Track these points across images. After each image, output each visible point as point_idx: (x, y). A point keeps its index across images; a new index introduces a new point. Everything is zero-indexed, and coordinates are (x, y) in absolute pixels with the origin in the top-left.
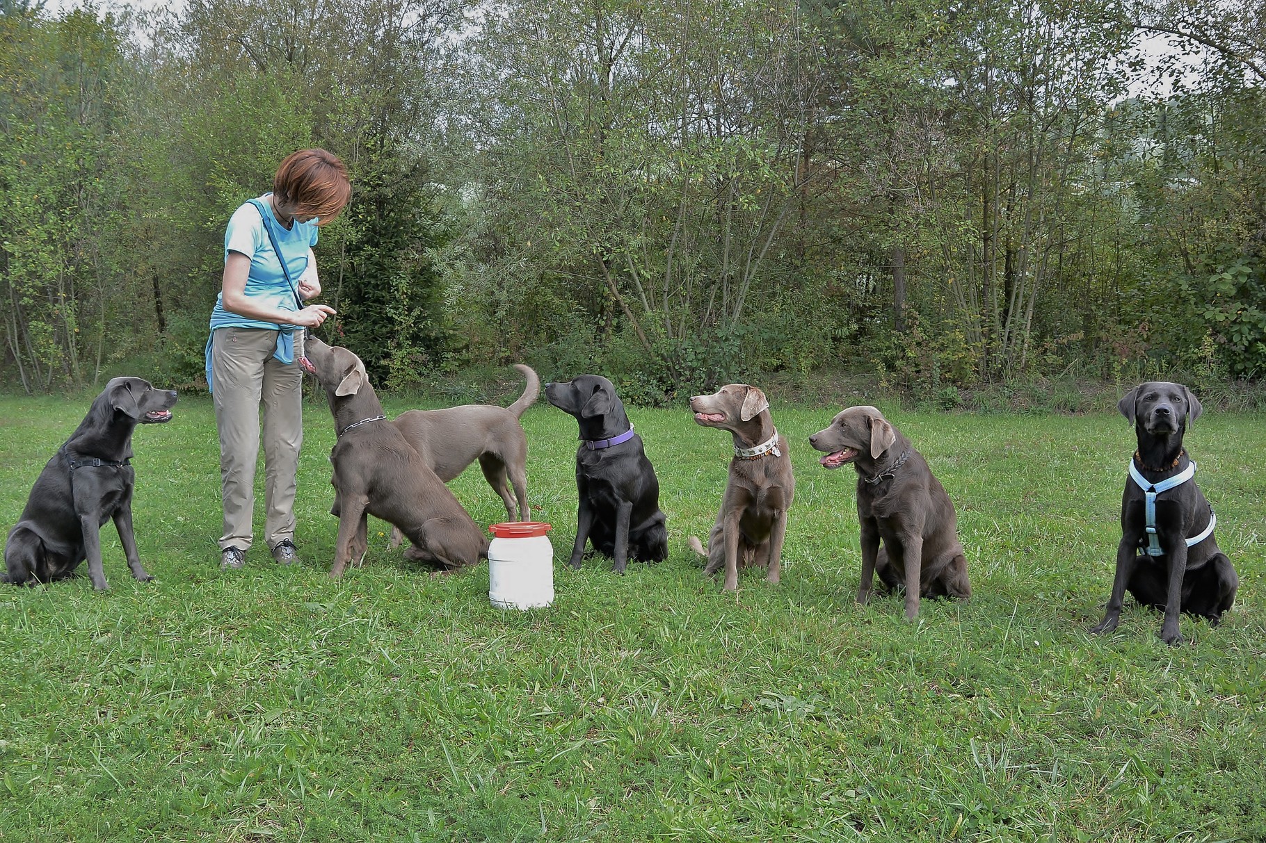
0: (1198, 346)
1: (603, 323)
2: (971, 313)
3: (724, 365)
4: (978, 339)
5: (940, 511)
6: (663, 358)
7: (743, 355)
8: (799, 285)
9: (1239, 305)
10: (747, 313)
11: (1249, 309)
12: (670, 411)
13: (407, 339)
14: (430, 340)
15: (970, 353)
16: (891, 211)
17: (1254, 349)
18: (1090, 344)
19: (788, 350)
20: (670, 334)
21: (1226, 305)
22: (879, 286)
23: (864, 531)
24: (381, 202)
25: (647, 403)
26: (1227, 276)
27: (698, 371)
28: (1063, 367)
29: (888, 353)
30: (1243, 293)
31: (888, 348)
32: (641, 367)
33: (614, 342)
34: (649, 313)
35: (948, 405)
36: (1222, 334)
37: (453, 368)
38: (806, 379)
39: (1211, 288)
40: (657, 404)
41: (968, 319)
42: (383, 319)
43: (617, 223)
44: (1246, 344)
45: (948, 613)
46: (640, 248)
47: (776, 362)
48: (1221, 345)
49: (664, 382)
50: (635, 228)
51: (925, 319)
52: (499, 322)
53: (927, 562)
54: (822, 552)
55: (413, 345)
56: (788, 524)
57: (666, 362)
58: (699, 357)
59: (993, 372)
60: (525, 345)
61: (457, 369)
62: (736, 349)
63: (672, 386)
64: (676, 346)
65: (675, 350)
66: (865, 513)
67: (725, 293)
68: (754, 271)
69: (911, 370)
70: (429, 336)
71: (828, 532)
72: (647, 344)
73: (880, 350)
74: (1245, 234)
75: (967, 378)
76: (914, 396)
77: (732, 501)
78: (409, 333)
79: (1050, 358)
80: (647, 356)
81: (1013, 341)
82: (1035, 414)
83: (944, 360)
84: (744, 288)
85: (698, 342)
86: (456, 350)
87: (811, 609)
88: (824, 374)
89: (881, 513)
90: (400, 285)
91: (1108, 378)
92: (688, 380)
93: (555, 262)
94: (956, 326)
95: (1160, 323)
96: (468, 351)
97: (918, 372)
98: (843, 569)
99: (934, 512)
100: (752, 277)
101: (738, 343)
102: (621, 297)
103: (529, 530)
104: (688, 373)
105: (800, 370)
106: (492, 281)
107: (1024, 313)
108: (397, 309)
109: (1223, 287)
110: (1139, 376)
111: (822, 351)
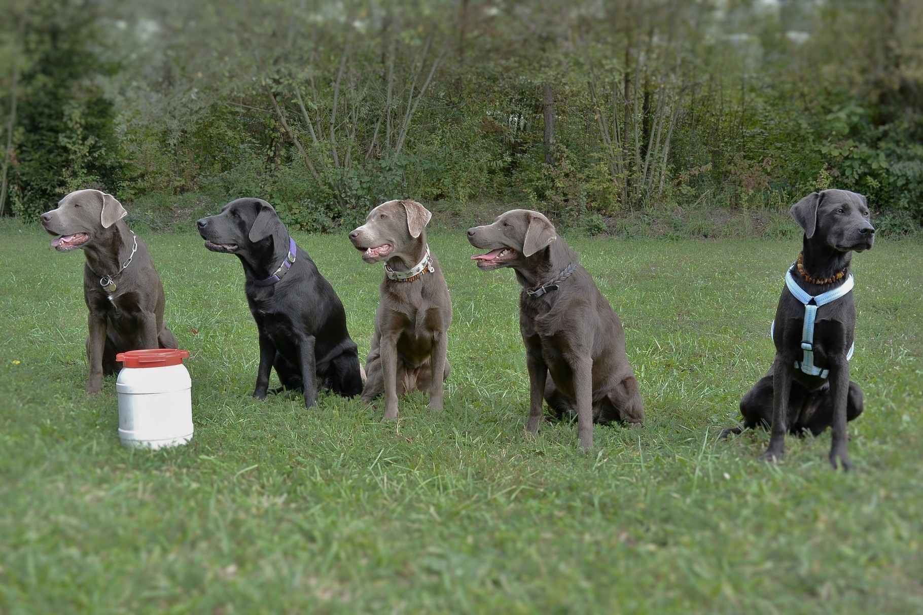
0: (815, 179)
1: (272, 154)
2: (614, 148)
3: (388, 193)
4: (620, 171)
5: (609, 330)
6: (331, 187)
7: (405, 184)
8: (456, 120)
9: (851, 142)
10: (409, 145)
11: (860, 146)
12: (337, 236)
13: (82, 168)
14: (106, 169)
15: (614, 184)
16: (544, 50)
17: (863, 182)
18: (719, 176)
19: (447, 181)
20: (337, 164)
21: (840, 143)
22: (529, 124)
23: (530, 353)
24: (55, 34)
25: (316, 229)
26: (843, 115)
27: (363, 199)
28: (696, 197)
29: (539, 184)
30: (855, 132)
31: (539, 179)
32: (310, 195)
33: (284, 172)
34: (316, 144)
35: (593, 230)
36: (836, 168)
37: (129, 196)
38: (464, 207)
39: (827, 127)
40: (324, 230)
41: (612, 152)
42: (58, 148)
43: (286, 58)
44: (857, 177)
45: (624, 441)
46: (308, 82)
47: (436, 192)
48: (835, 178)
49: (332, 210)
50: (303, 62)
51: (572, 152)
52: (173, 152)
53: (597, 384)
54: (486, 374)
55: (89, 173)
56: (450, 344)
57: (333, 190)
58: (364, 185)
59: (634, 201)
60: (199, 175)
61: (133, 197)
62: (398, 179)
63: (339, 213)
64: (343, 175)
65: (341, 179)
66: (527, 332)
67: (388, 126)
68: (415, 105)
69: (559, 199)
70: (105, 166)
71: (491, 353)
72: (315, 173)
73: (531, 181)
74: (859, 79)
75: (611, 206)
76: (562, 223)
77: (388, 325)
78: (84, 162)
79: (685, 189)
80: (315, 184)
81: (653, 173)
82: (673, 239)
83: (589, 190)
84: (407, 121)
85: (363, 172)
86: (133, 179)
87: (477, 439)
88: (480, 202)
89: (545, 330)
90: (73, 115)
91: (736, 207)
92: (354, 208)
93: (225, 92)
94: (600, 159)
95: (781, 158)
96: (143, 180)
97: (566, 201)
98: (509, 393)
99: (602, 330)
100: (413, 111)
101: (400, 172)
102: (290, 129)
103: (162, 358)
104: (353, 201)
105: (458, 199)
106: (164, 110)
107: (662, 148)
108: (70, 138)
109: (838, 125)
110: (763, 206)
111: (478, 181)
